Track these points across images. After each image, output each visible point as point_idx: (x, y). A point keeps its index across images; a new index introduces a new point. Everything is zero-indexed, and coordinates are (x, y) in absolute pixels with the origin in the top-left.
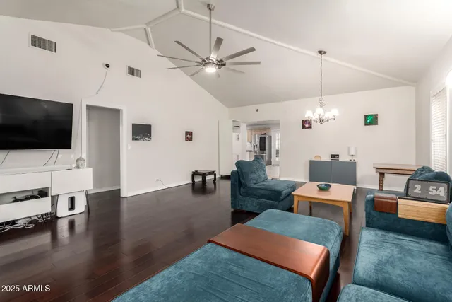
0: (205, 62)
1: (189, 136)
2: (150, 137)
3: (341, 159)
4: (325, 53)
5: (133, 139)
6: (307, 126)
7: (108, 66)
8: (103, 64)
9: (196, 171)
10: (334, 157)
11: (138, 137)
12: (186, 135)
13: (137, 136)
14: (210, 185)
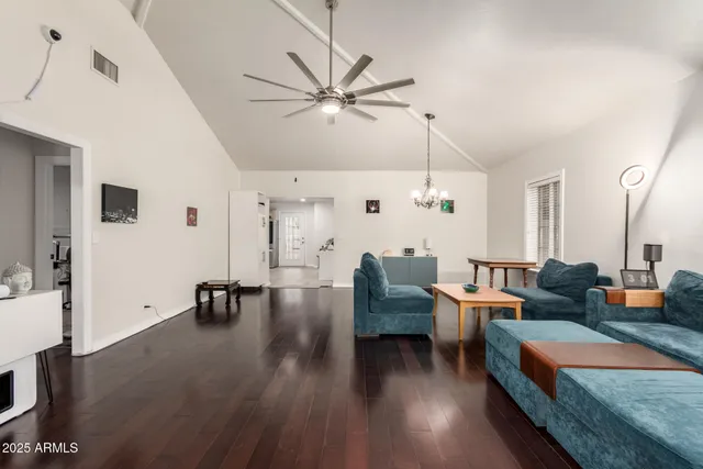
0: (323, 96)
1: (192, 216)
2: (135, 216)
3: (417, 254)
4: (434, 117)
5: (103, 220)
6: (373, 209)
7: (55, 36)
8: (43, 28)
9: (205, 284)
10: (409, 251)
11: (115, 215)
12: (188, 215)
13: (112, 211)
14: (220, 307)
